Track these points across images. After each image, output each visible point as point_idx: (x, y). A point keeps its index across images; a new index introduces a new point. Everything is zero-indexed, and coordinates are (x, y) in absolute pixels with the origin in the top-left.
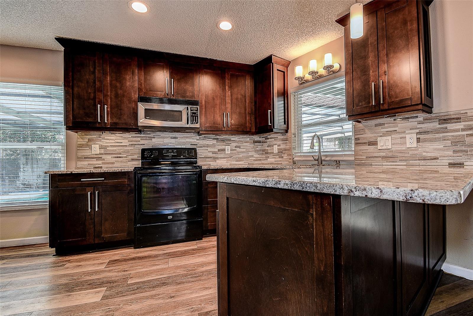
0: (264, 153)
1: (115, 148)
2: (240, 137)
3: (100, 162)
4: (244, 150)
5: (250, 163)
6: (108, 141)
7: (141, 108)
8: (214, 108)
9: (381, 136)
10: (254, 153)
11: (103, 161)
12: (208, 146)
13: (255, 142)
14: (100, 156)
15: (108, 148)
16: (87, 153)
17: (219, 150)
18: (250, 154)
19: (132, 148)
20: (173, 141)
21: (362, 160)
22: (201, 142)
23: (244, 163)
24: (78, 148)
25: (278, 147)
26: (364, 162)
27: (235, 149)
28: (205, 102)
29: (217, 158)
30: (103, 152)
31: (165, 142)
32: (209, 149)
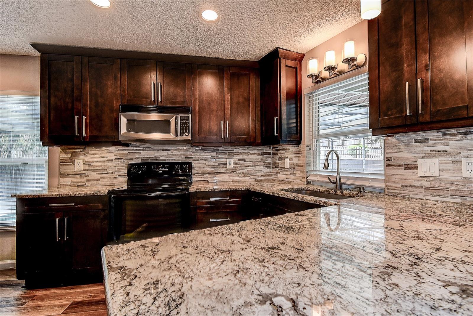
0: (274, 167)
1: (100, 164)
2: (245, 148)
3: (84, 179)
4: (250, 163)
5: (257, 179)
6: (92, 156)
7: (123, 121)
8: (210, 114)
9: (423, 158)
10: (262, 167)
11: (87, 178)
12: (206, 159)
13: (264, 153)
14: (84, 172)
15: (92, 164)
16: (70, 169)
17: (219, 164)
18: (258, 168)
19: (119, 163)
20: (166, 153)
21: (395, 190)
22: (198, 155)
23: (250, 179)
24: (61, 163)
25: (290, 162)
26: (398, 191)
27: (239, 162)
28: (199, 108)
29: (217, 174)
30: (87, 168)
31: (155, 155)
32: (208, 163)
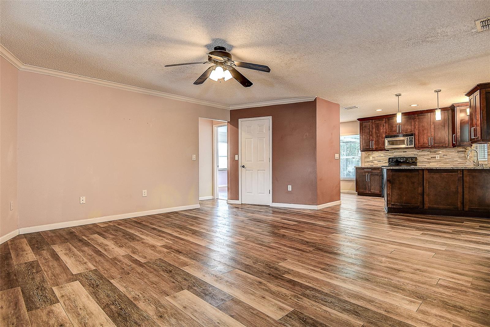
1: (378, 158)
2: (447, 149)
3: (373, 164)
4: (450, 157)
5: (454, 165)
6: (375, 155)
7: (386, 141)
8: (423, 135)
10: (458, 159)
12: (424, 155)
13: (459, 152)
14: (373, 161)
15: (375, 158)
16: (368, 160)
17: (431, 158)
18: (455, 159)
19: (385, 158)
20: (404, 153)
22: (420, 153)
23: (450, 165)
24: (365, 158)
27: (443, 156)
28: (418, 133)
29: (431, 162)
30: (373, 159)
31: (400, 154)
32: (425, 157)
